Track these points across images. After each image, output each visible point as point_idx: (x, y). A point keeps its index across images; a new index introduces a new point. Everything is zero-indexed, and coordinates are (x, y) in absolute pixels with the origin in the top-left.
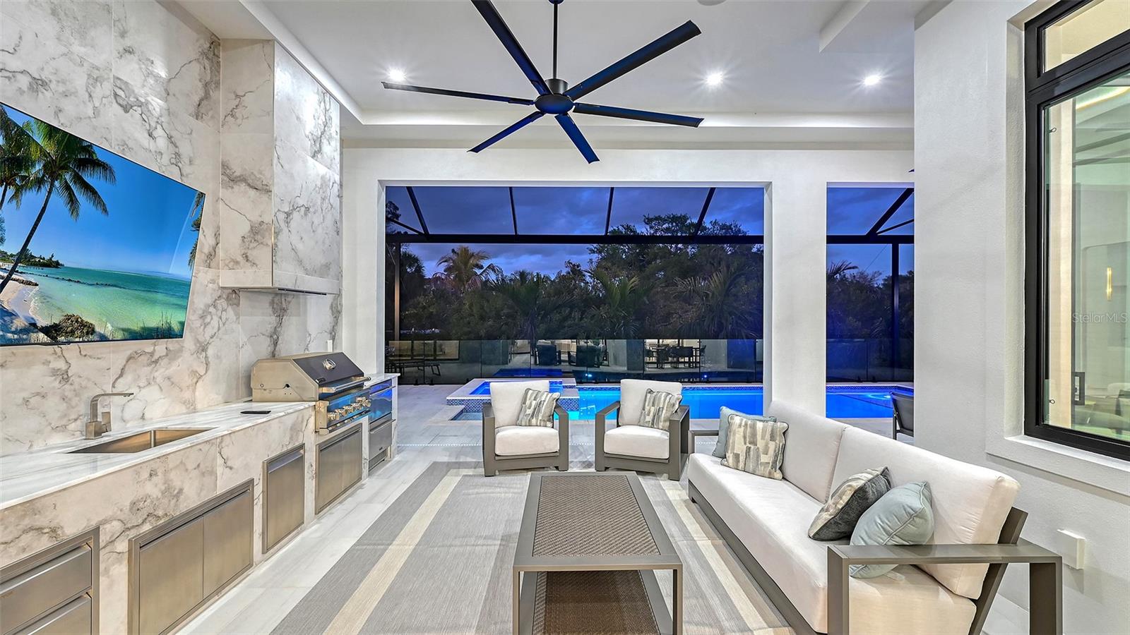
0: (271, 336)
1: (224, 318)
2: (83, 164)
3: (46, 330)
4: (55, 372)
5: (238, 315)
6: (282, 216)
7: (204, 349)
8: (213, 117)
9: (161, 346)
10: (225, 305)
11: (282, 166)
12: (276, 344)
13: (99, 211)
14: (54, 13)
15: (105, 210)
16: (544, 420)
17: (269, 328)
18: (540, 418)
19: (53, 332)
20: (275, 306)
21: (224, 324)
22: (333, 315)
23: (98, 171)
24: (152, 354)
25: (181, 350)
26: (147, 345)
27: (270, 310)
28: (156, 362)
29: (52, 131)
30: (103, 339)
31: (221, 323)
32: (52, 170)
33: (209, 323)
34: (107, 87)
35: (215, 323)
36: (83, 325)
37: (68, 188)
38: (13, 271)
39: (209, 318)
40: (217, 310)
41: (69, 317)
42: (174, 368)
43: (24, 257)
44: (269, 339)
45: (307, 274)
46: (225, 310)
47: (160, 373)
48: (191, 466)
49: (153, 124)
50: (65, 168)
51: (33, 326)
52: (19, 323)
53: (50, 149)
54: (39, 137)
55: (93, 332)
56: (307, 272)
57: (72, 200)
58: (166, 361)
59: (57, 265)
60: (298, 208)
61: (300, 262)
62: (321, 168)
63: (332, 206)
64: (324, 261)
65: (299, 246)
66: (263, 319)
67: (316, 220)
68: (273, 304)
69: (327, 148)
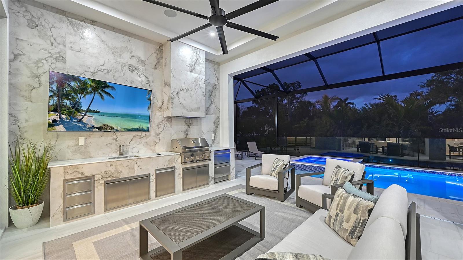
0: (185, 132)
1: (166, 126)
2: (104, 87)
3: (97, 128)
4: (114, 139)
5: (171, 125)
6: (175, 94)
7: (158, 135)
8: (161, 68)
9: (144, 134)
10: (166, 122)
11: (175, 77)
12: (187, 134)
13: (111, 98)
14: (113, 53)
15: (113, 98)
16: (276, 174)
17: (184, 130)
18: (275, 173)
19: (100, 129)
20: (187, 122)
21: (166, 128)
22: (215, 125)
23: (109, 89)
24: (141, 136)
25: (150, 135)
26: (139, 133)
27: (185, 124)
28: (142, 138)
29: (93, 81)
30: (117, 131)
31: (164, 128)
32: (94, 90)
33: (160, 128)
34: (127, 67)
35: (162, 127)
36: (109, 127)
37: (100, 93)
38: (86, 114)
39: (160, 126)
40: (163, 124)
41: (105, 125)
42: (148, 140)
43: (88, 110)
44: (184, 133)
45: (188, 111)
46: (166, 124)
47: (143, 141)
48: (125, 166)
49: (140, 74)
50: (99, 89)
51: (93, 127)
52: (89, 126)
53: (93, 85)
54: (89, 82)
55: (113, 129)
56: (188, 110)
57: (102, 96)
58: (145, 137)
59: (99, 112)
60: (183, 90)
61: (184, 107)
62: (195, 75)
63: (201, 87)
64: (196, 106)
65: (184, 102)
66: (182, 126)
67: (192, 93)
68: (185, 122)
69: (198, 68)
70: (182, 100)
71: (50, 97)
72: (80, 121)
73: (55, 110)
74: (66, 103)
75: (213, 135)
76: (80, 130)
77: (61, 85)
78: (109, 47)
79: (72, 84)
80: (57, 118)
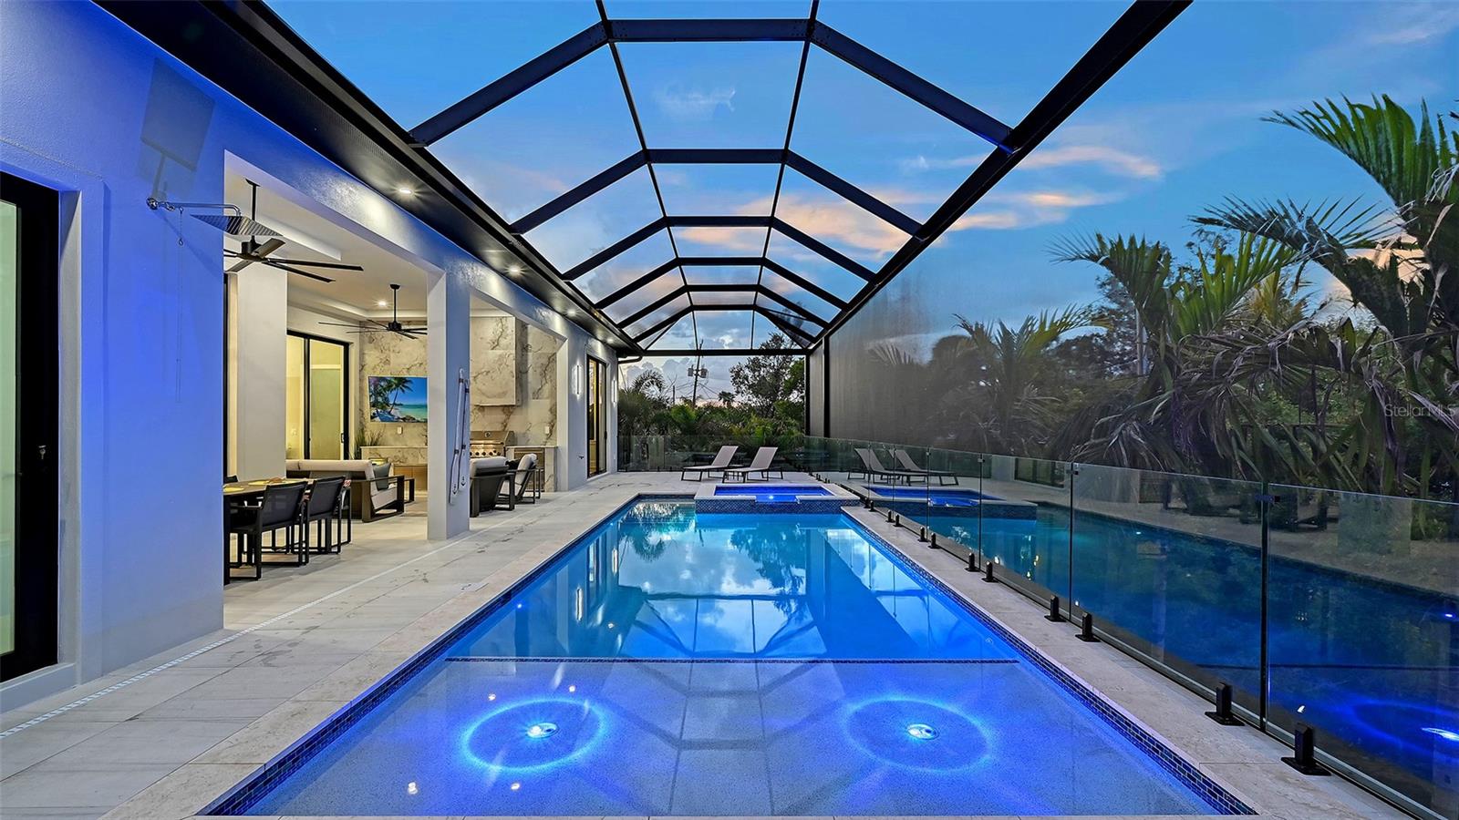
2: (405, 382)
12: (505, 426)
17: (502, 420)
19: (404, 419)
22: (551, 414)
23: (409, 383)
27: (501, 412)
29: (395, 378)
30: (418, 421)
32: (397, 386)
37: (402, 388)
38: (393, 407)
43: (394, 404)
50: (401, 384)
51: (399, 418)
53: (396, 382)
54: (394, 380)
57: (403, 391)
60: (482, 373)
61: (483, 394)
62: (498, 352)
63: (508, 366)
64: (501, 391)
65: (483, 388)
66: (500, 416)
67: (494, 375)
68: (503, 410)
69: (503, 342)
70: (480, 386)
71: (371, 396)
72: (389, 413)
73: (374, 406)
74: (380, 399)
75: (547, 430)
76: (390, 420)
77: (376, 387)
78: (421, 341)
79: (382, 384)
80: (375, 411)
